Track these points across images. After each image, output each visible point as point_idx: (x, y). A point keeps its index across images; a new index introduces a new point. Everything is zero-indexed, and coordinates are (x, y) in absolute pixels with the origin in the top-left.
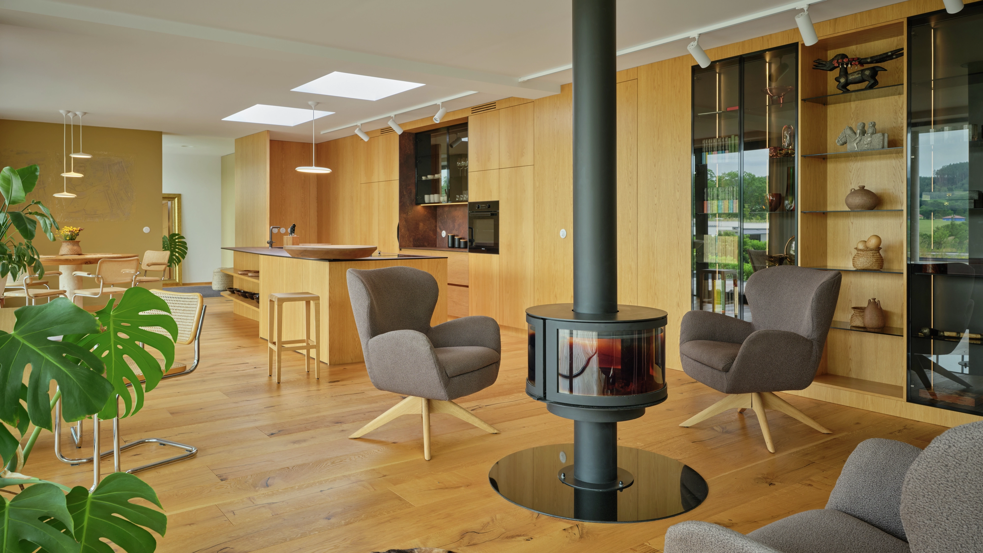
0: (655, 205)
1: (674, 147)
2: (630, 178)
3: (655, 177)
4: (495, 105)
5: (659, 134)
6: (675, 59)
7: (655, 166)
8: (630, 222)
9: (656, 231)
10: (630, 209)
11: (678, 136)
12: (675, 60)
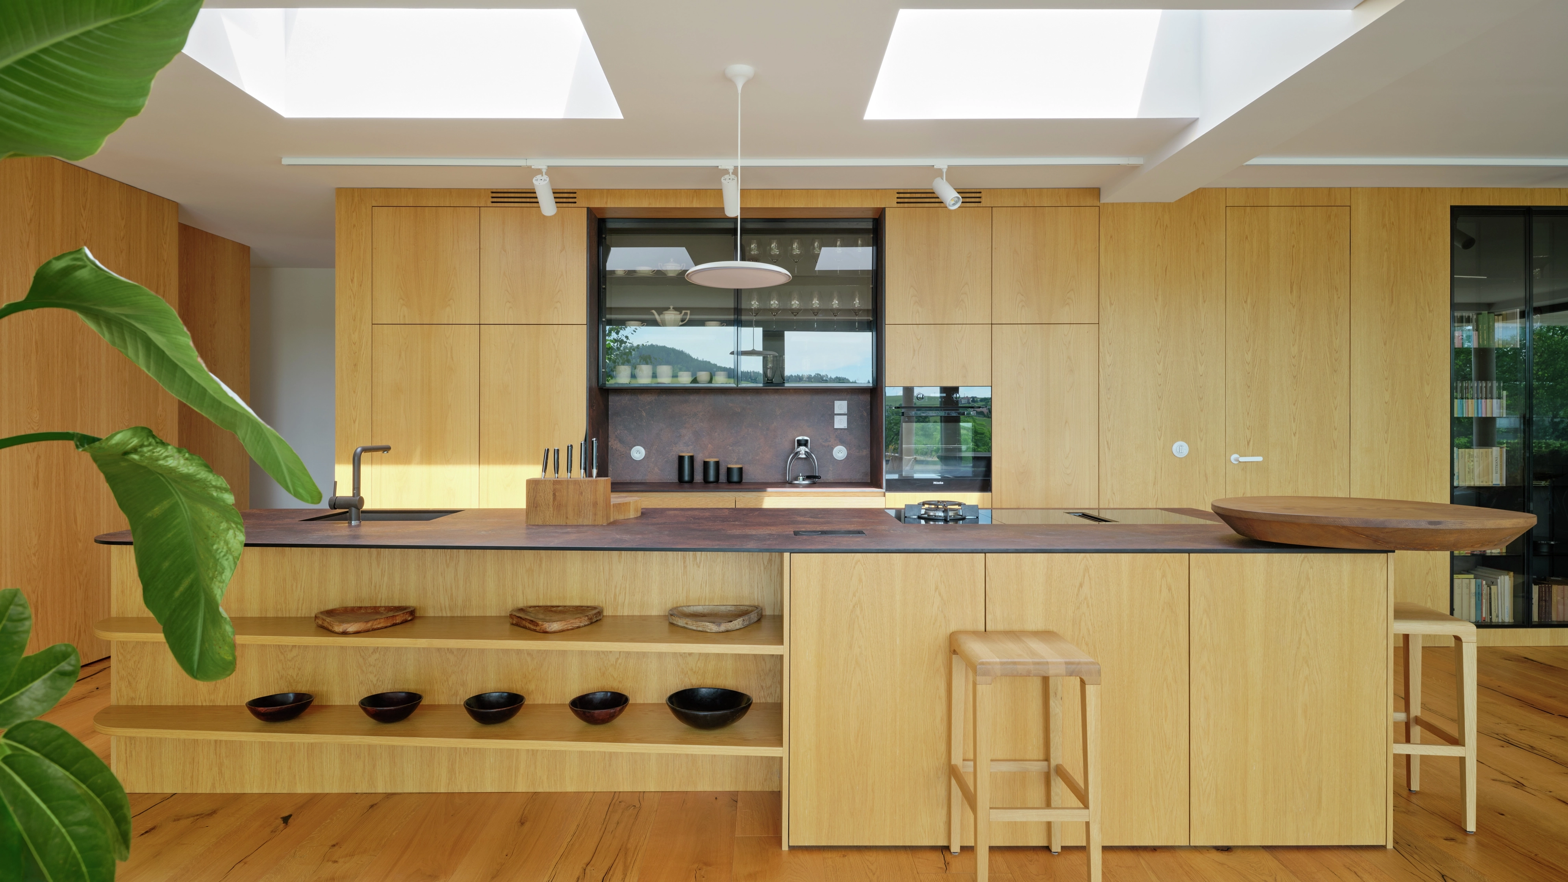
0: (1386, 403)
1: (1421, 319)
2: (1336, 360)
3: (1386, 361)
4: (980, 198)
5: (1392, 297)
6: (1422, 189)
7: (1385, 344)
8: (1336, 429)
9: (1386, 443)
10: (1336, 409)
11: (1428, 304)
12: (1422, 192)
